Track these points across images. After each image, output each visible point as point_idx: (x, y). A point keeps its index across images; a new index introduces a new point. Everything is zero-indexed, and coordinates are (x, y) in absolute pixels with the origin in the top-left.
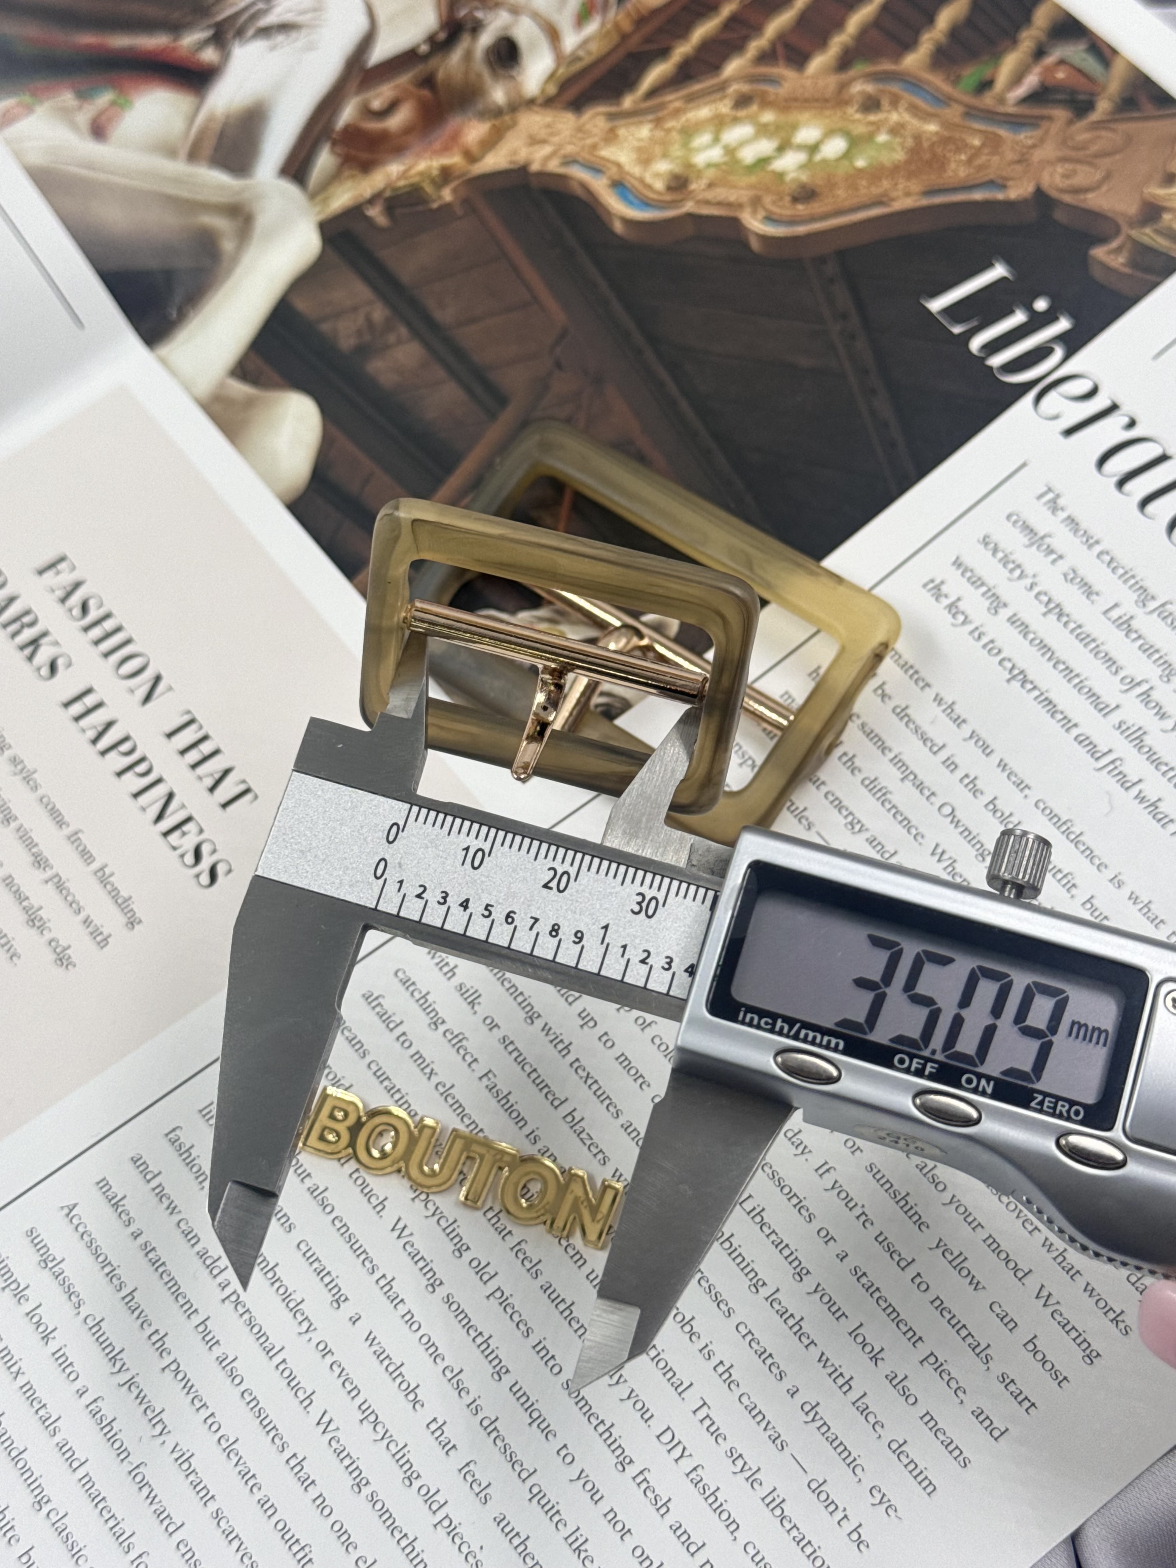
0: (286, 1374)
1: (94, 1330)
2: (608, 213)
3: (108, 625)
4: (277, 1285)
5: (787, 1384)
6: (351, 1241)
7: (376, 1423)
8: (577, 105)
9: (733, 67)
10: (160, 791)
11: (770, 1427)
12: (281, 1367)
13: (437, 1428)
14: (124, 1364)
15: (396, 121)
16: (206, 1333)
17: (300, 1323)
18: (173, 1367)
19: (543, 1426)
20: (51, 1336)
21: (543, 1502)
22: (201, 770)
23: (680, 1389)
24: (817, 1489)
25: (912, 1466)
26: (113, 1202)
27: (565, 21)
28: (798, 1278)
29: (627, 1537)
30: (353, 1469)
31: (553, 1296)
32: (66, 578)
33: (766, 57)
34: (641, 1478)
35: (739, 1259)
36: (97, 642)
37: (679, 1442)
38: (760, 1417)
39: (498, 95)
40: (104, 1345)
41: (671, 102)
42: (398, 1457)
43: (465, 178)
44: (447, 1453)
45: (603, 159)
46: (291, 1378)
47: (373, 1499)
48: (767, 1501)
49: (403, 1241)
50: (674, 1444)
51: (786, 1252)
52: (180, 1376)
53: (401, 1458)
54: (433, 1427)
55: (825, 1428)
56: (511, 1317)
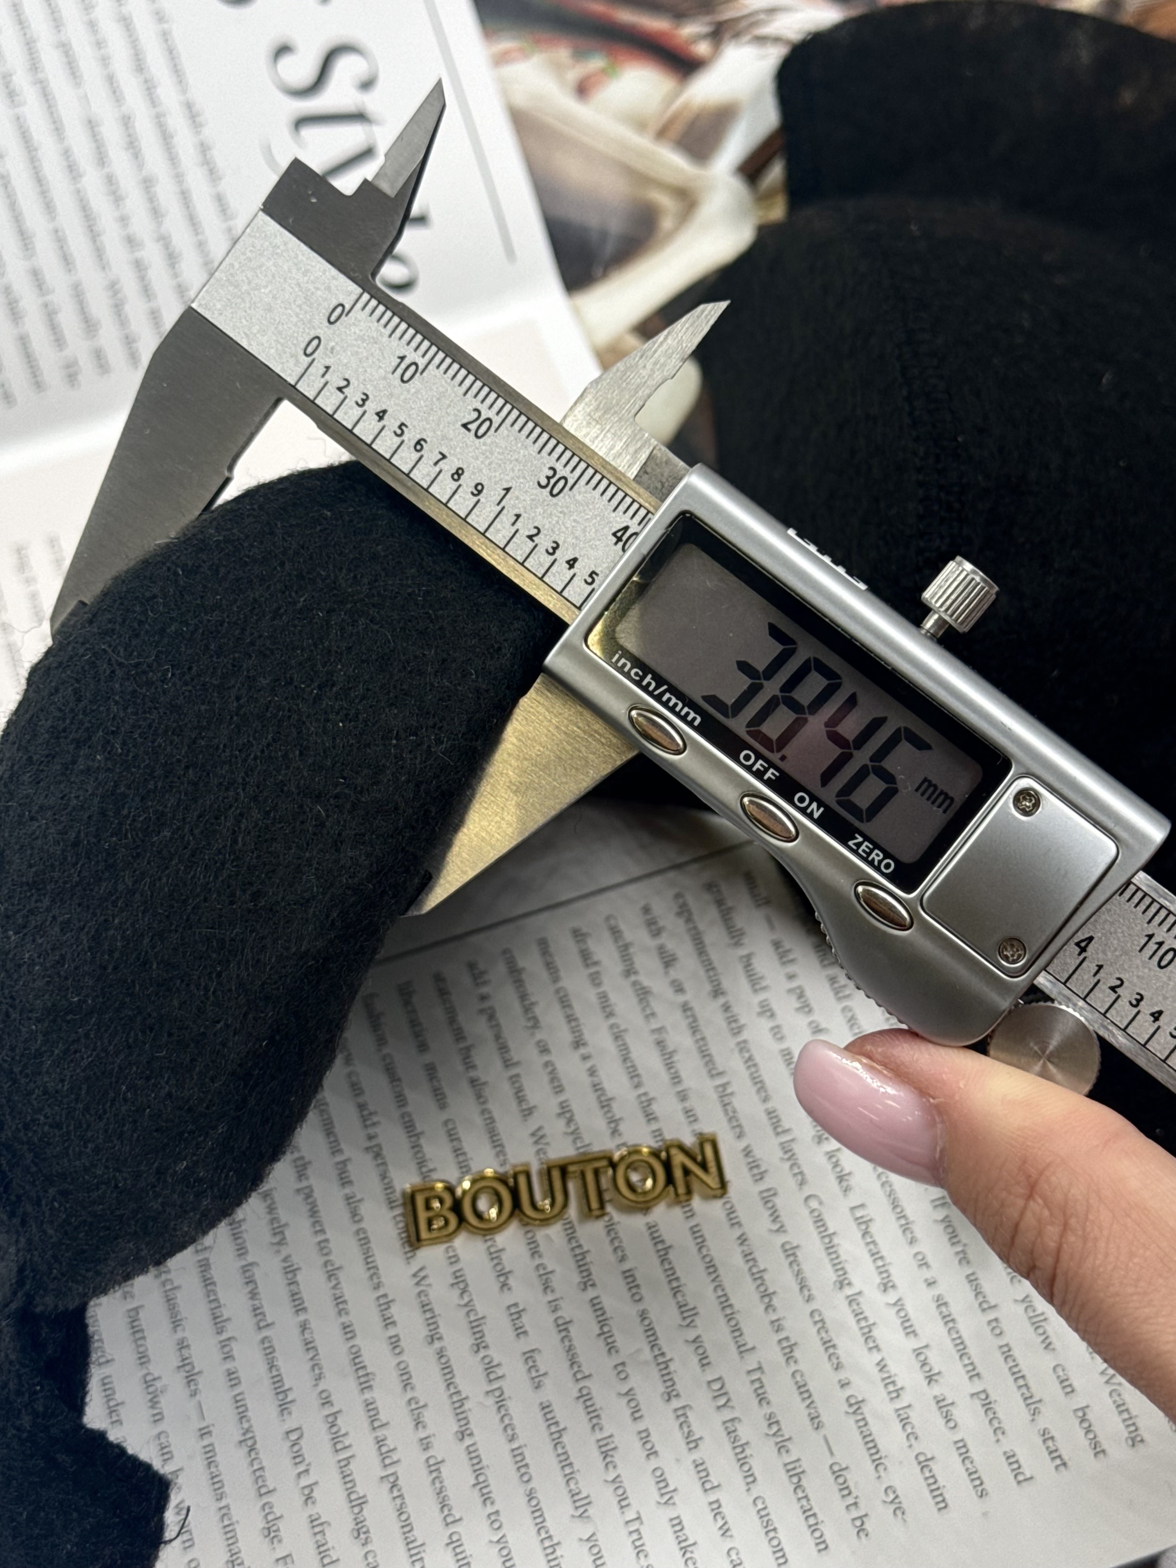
5: (843, 1375)
7: (464, 1291)
11: (813, 1406)
13: (516, 1313)
16: (343, 1171)
19: (610, 1340)
21: (588, 1403)
23: (742, 1349)
24: (838, 1473)
25: (932, 1483)
28: (883, 1288)
29: (652, 1457)
30: (432, 1323)
34: (680, 1412)
35: (834, 1256)
37: (725, 1394)
38: (806, 1395)
42: (473, 1325)
44: (518, 1335)
47: (441, 1354)
48: (789, 1467)
50: (722, 1392)
51: (880, 1263)
52: (310, 1201)
53: (477, 1328)
54: (513, 1310)
55: (862, 1423)
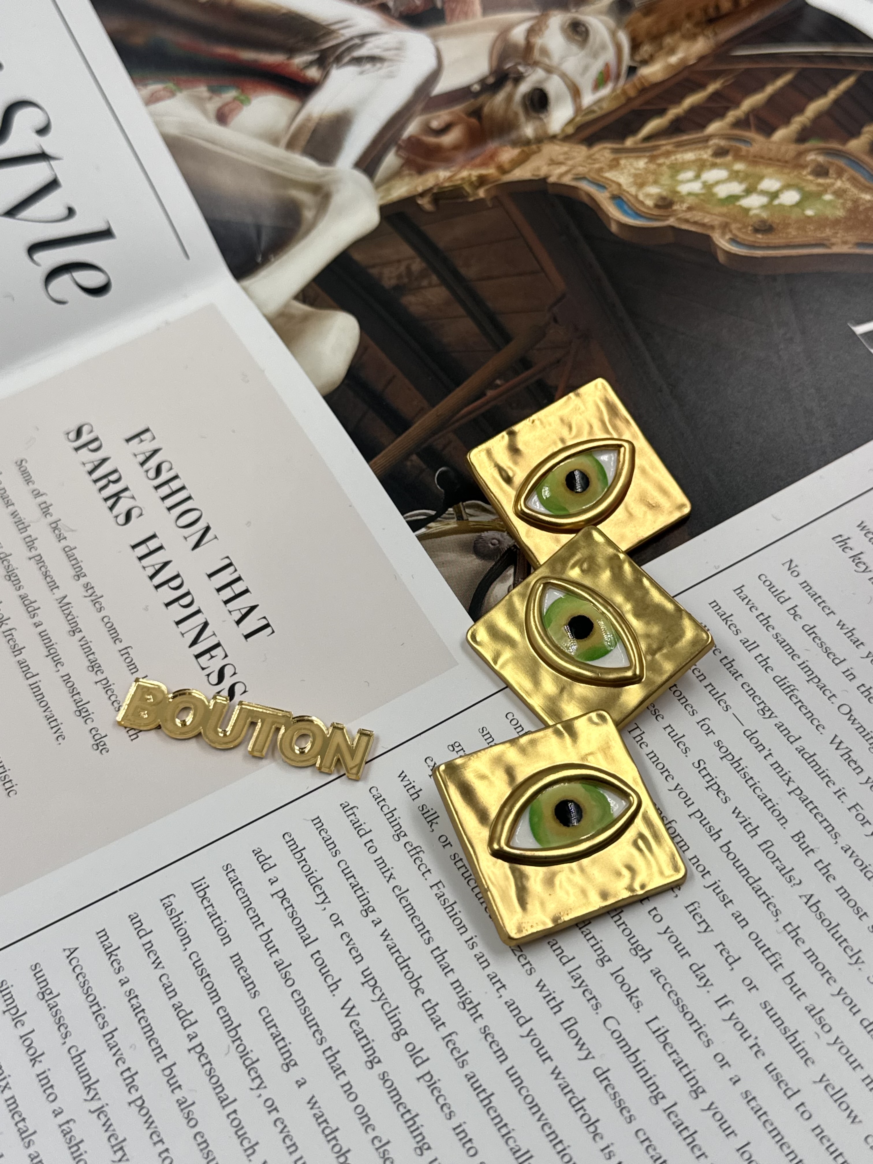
0: (236, 1123)
1: (76, 1060)
2: (607, 216)
3: (175, 485)
4: (238, 1042)
6: (306, 1014)
8: (590, 141)
9: (714, 127)
10: (198, 620)
12: (232, 1116)
14: (97, 1094)
15: (449, 139)
16: (171, 1076)
17: (253, 1080)
18: (139, 1102)
20: (38, 1059)
22: (231, 606)
26: (108, 951)
27: (586, 83)
28: (694, 1095)
31: (475, 1085)
32: (148, 447)
33: (740, 124)
35: (643, 1073)
36: (163, 499)
39: (529, 130)
40: (82, 1075)
41: (664, 145)
43: (497, 183)
45: (606, 178)
46: (239, 1127)
49: (351, 1019)
51: (685, 1071)
52: (144, 1111)
56: (437, 1099)
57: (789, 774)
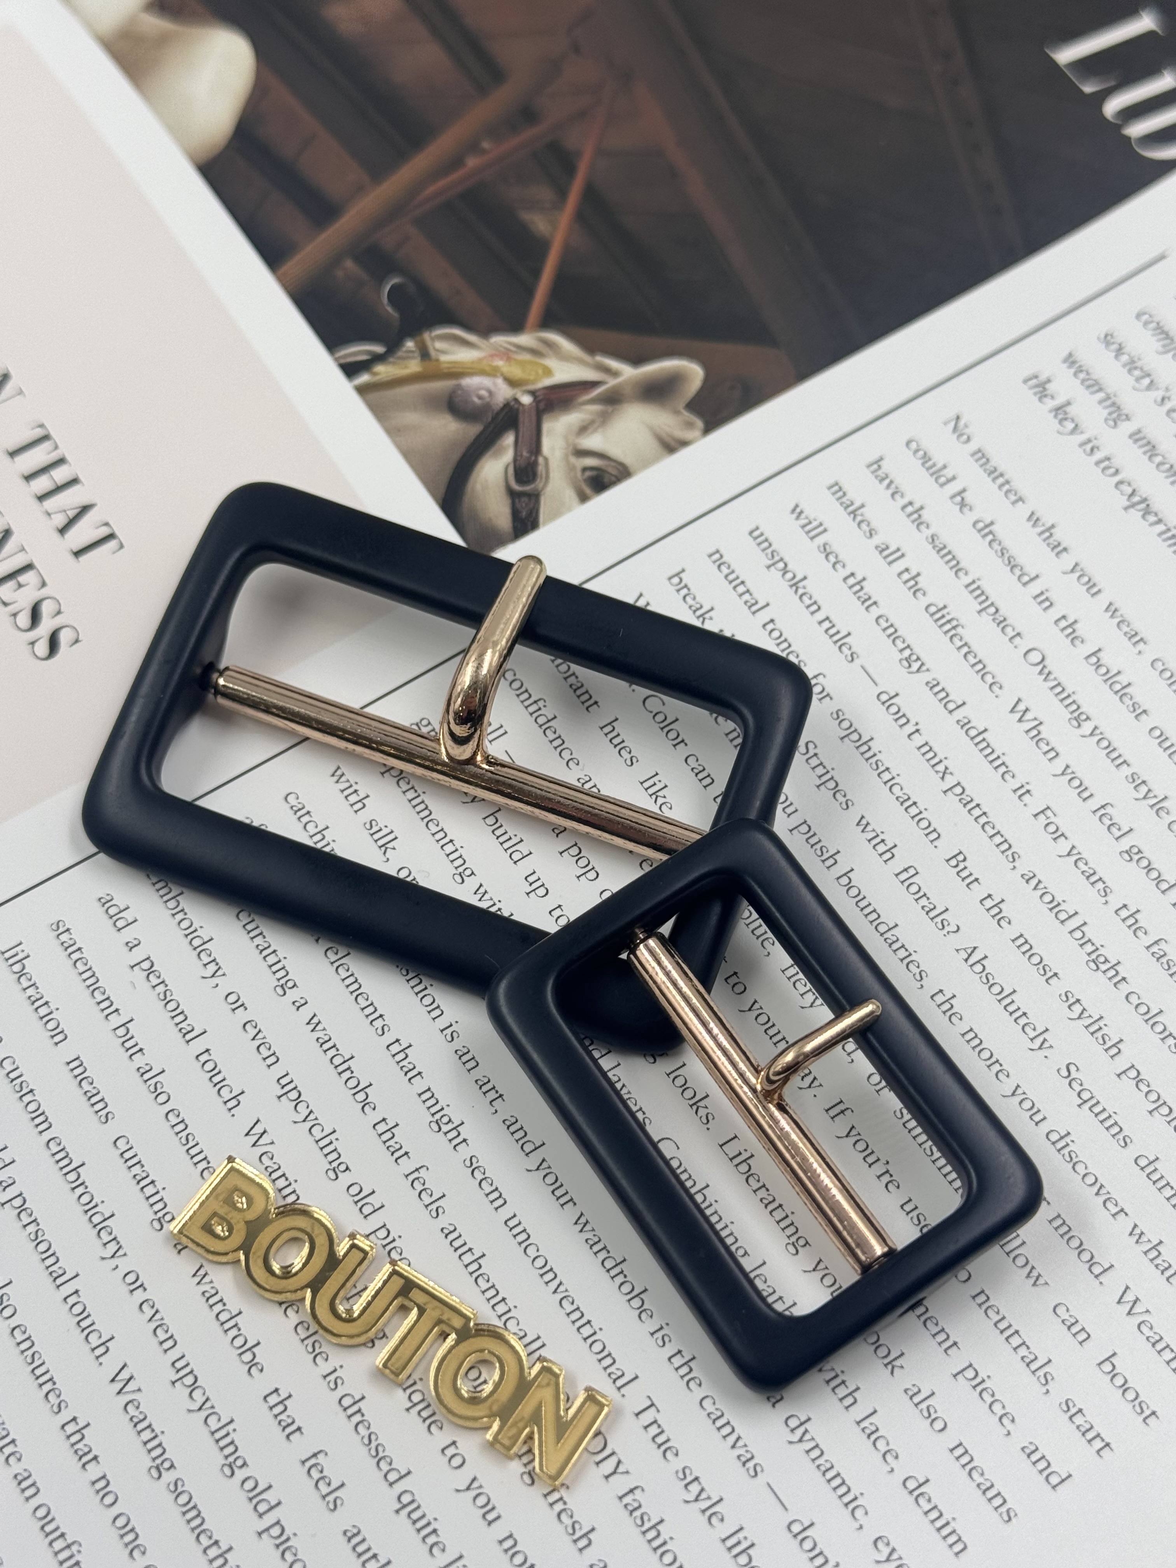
0: (77, 1309)
4: (81, 1190)
6: (189, 1143)
7: (193, 1387)
11: (740, 1443)
12: (71, 1301)
13: (277, 1402)
17: (105, 1244)
21: (416, 1516)
22: (50, 505)
23: (620, 1383)
24: (800, 1533)
25: (935, 1515)
28: (792, 1250)
30: (154, 1446)
31: (457, 1243)
37: (613, 1453)
42: (218, 1435)
44: (288, 1437)
46: (83, 1315)
47: (177, 1490)
48: (730, 1543)
49: (259, 1151)
53: (224, 1439)
54: (274, 1399)
55: (816, 1453)
57: (945, 762)
